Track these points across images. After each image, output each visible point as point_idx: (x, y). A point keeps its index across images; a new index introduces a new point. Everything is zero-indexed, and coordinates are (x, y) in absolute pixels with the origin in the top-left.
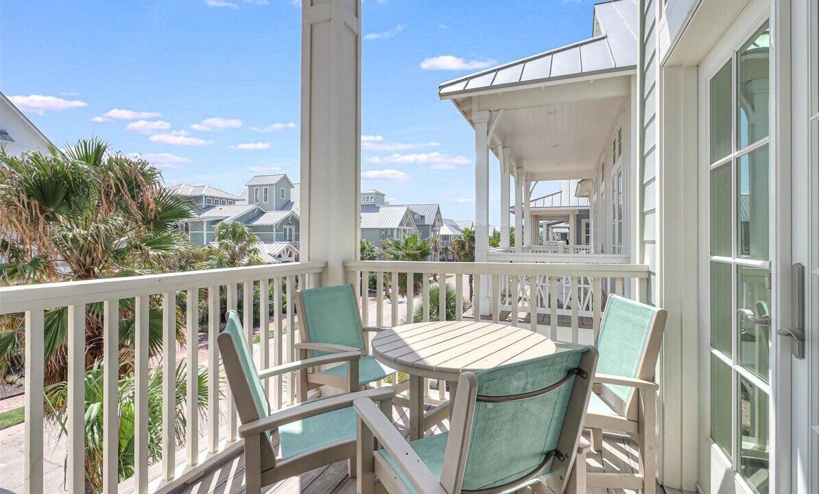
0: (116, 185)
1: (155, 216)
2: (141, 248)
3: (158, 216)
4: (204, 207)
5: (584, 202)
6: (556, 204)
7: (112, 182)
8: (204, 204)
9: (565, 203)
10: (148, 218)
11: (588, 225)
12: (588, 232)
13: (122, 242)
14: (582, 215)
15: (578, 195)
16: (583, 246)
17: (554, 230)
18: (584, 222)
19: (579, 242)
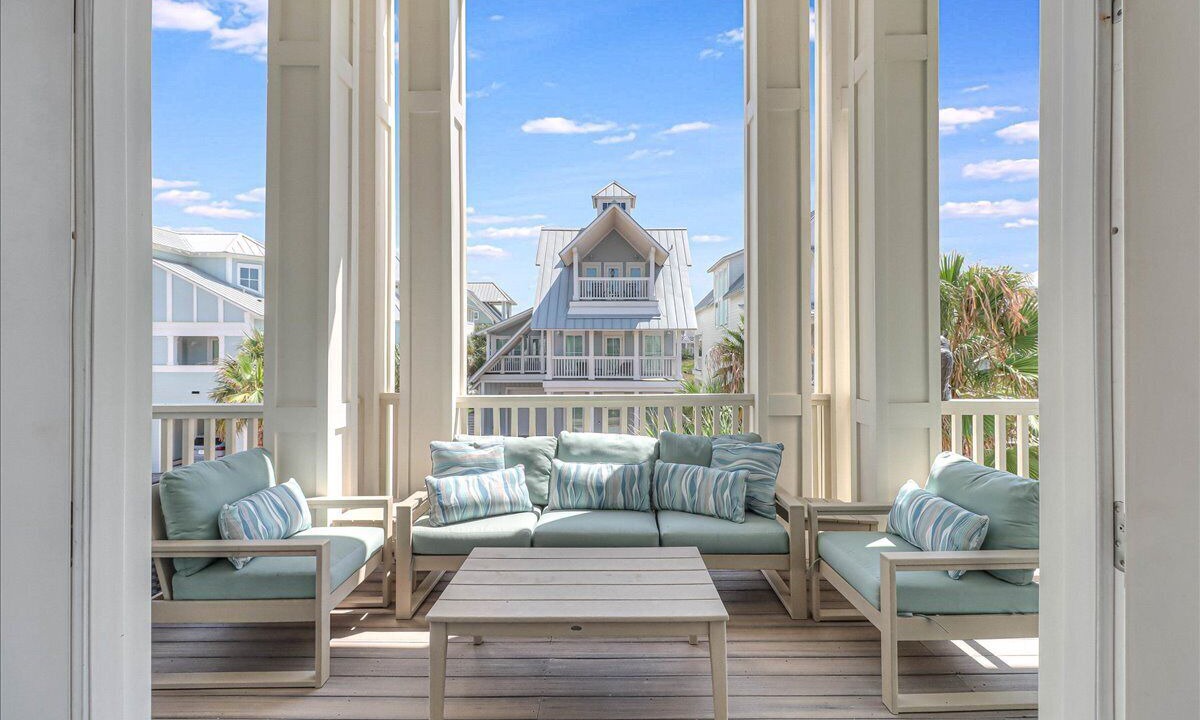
0: (978, 299)
1: (1021, 331)
2: (1007, 371)
3: (1025, 330)
7: (973, 297)
10: (1012, 333)
13: (982, 363)
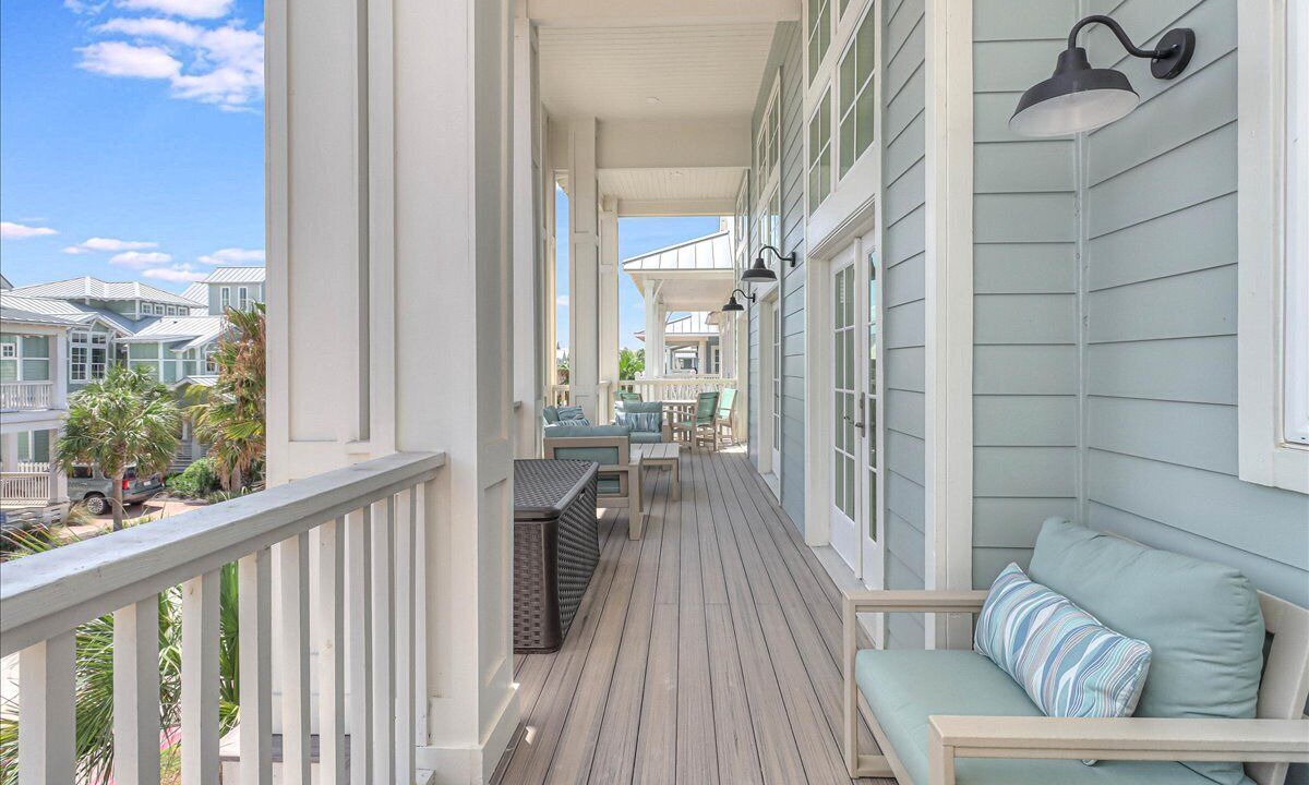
4: (138, 318)
5: (714, 329)
6: (687, 330)
8: (137, 315)
9: (695, 330)
11: (717, 352)
12: (717, 359)
14: (712, 342)
15: (709, 323)
16: (713, 375)
17: (678, 355)
18: (713, 348)
19: (708, 371)
